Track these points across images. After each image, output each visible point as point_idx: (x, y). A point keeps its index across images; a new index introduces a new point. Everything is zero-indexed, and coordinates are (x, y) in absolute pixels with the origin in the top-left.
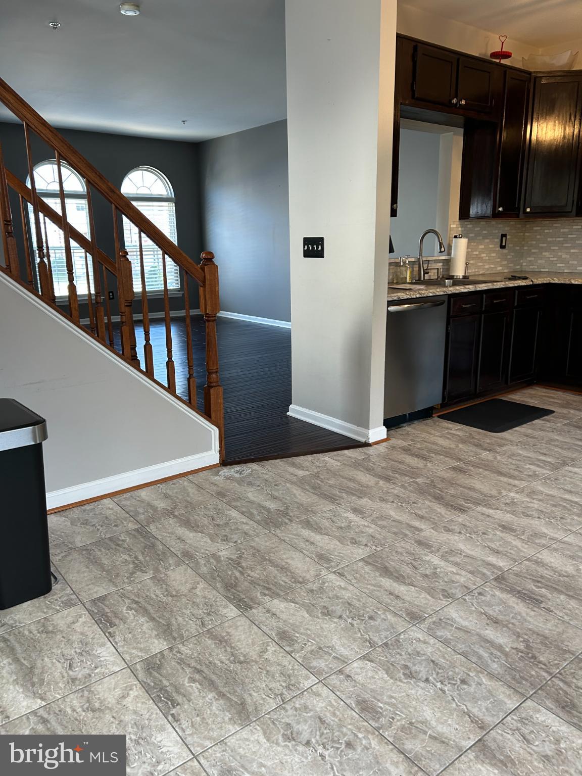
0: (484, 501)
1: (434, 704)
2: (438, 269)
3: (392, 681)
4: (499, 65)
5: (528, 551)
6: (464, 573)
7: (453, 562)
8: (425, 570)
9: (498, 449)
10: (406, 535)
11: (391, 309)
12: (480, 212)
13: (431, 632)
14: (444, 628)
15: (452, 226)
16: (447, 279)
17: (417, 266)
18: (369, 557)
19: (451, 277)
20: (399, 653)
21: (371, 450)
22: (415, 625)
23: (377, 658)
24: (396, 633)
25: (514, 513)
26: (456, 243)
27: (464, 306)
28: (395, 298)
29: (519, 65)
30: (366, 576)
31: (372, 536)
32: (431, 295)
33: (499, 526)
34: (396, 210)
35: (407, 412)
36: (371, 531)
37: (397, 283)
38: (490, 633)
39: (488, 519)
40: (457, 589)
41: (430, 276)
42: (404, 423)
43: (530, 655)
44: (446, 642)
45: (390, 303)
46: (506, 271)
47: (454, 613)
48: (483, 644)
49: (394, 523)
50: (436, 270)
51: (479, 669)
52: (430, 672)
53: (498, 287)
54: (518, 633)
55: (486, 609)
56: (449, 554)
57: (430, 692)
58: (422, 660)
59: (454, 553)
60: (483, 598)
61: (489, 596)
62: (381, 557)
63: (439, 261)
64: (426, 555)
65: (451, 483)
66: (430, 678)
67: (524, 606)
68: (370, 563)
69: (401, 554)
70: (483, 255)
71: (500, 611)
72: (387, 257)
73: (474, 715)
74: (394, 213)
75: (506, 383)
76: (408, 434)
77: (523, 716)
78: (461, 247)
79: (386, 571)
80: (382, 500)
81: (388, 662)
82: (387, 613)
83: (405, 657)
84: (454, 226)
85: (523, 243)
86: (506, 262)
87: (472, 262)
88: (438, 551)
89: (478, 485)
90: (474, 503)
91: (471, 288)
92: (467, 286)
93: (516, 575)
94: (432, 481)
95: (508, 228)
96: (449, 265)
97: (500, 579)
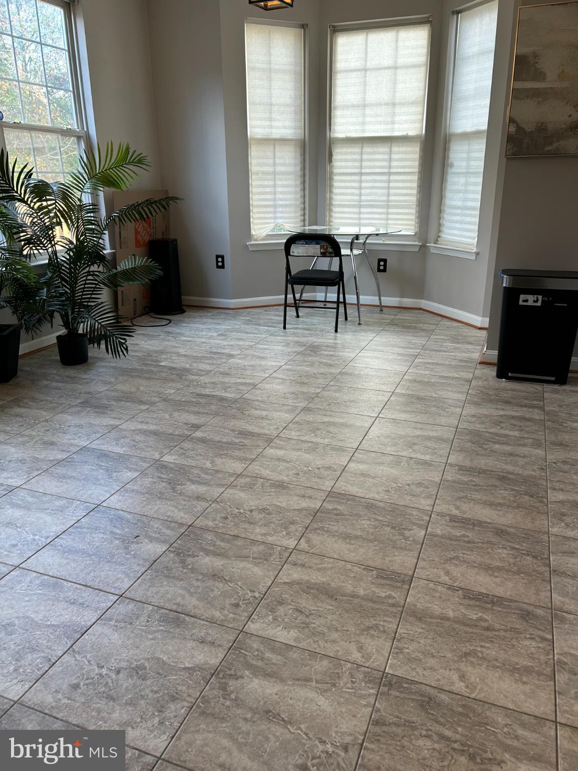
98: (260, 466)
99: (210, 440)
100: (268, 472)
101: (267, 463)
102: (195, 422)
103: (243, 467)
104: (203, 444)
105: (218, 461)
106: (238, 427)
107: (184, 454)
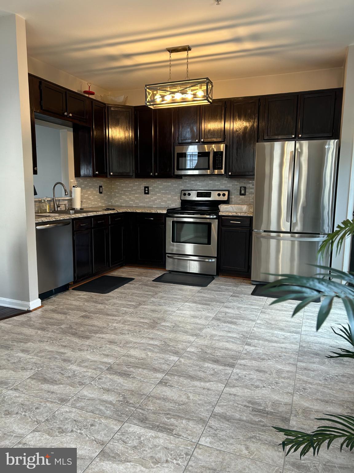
0: (100, 330)
1: (76, 442)
2: (65, 204)
3: (52, 438)
4: (89, 98)
5: (123, 351)
6: (90, 370)
7: (84, 366)
8: (69, 374)
9: (106, 302)
10: (56, 358)
11: (38, 227)
12: (86, 174)
13: (73, 406)
14: (80, 401)
15: (71, 181)
16: (71, 210)
17: (53, 203)
18: (34, 375)
19: (73, 209)
20: (55, 422)
21: (31, 315)
22: (64, 405)
23: (42, 429)
24: (52, 412)
25: (116, 334)
26: (74, 190)
27: (81, 225)
28: (40, 221)
29: (99, 99)
30: (33, 386)
31: (35, 363)
32: (62, 219)
33: (108, 342)
34: (37, 171)
35: (53, 288)
36: (34, 360)
37: (41, 213)
38: (105, 397)
39: (102, 340)
40: (86, 380)
41: (61, 208)
42: (52, 295)
43: (126, 401)
44: (82, 408)
45: (37, 224)
46: (103, 205)
47: (86, 392)
48: (102, 403)
49: (48, 353)
50: (64, 205)
51: (100, 416)
52: (74, 426)
53: (99, 214)
54: (120, 393)
55: (103, 385)
56: (81, 362)
57: (74, 437)
58: (69, 422)
59: (84, 361)
60: (101, 380)
61: (104, 379)
62: (42, 374)
63: (66, 200)
64: (68, 366)
65: (81, 325)
66: (74, 429)
67: (122, 379)
68: (34, 379)
69: (54, 369)
70: (90, 197)
71: (110, 385)
72: (33, 198)
73: (98, 440)
74: (35, 172)
75: (109, 266)
76: (54, 301)
77: (123, 431)
78: (77, 193)
79: (45, 380)
80: (40, 341)
81: (49, 429)
82: (47, 403)
83: (59, 423)
84: (73, 181)
85: (111, 191)
86: (103, 201)
87: (84, 200)
88: (76, 362)
89: (96, 323)
90: (94, 333)
91: (85, 215)
92: (82, 214)
93: (118, 365)
94: (71, 326)
95: (103, 183)
96: (72, 202)
97: (110, 369)
98: (120, 352)
99: (150, 370)
100: (116, 349)
101: (115, 354)
102: (165, 388)
103: (130, 352)
104: (155, 367)
105: (143, 356)
106: (130, 381)
107: (166, 361)
